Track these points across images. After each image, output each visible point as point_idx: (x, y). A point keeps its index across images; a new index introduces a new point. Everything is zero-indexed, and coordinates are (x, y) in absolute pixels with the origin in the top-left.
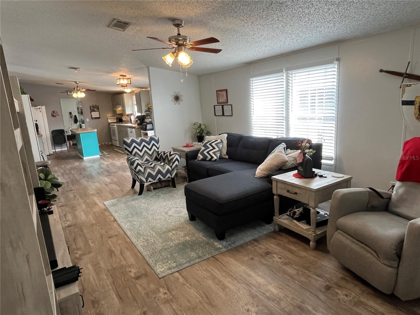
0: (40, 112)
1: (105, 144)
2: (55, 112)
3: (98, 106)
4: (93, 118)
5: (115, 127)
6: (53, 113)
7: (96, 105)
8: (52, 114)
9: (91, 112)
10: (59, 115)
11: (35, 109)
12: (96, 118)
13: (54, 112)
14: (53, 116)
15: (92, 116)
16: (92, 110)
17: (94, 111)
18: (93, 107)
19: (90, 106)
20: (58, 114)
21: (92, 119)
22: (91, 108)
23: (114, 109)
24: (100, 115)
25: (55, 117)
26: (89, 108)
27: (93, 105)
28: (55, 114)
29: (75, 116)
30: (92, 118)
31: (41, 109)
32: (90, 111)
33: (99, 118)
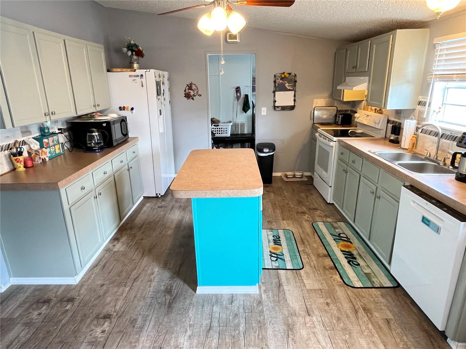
0: (142, 86)
1: (294, 176)
2: (194, 87)
3: (295, 75)
4: (278, 107)
5: (332, 146)
6: (188, 89)
7: (290, 74)
8: (187, 91)
9: (274, 92)
10: (200, 95)
11: (130, 76)
12: (284, 108)
13: (190, 87)
14: (188, 96)
15: (275, 101)
16: (279, 87)
17: (283, 88)
18: (282, 79)
19: (275, 76)
20: (199, 93)
21: (275, 109)
22: (278, 81)
23: (339, 88)
24: (295, 100)
25: (193, 99)
26: (273, 79)
27: (284, 73)
28: (192, 93)
29: (247, 96)
30: (275, 107)
31: (144, 77)
32: (272, 89)
33: (292, 108)
